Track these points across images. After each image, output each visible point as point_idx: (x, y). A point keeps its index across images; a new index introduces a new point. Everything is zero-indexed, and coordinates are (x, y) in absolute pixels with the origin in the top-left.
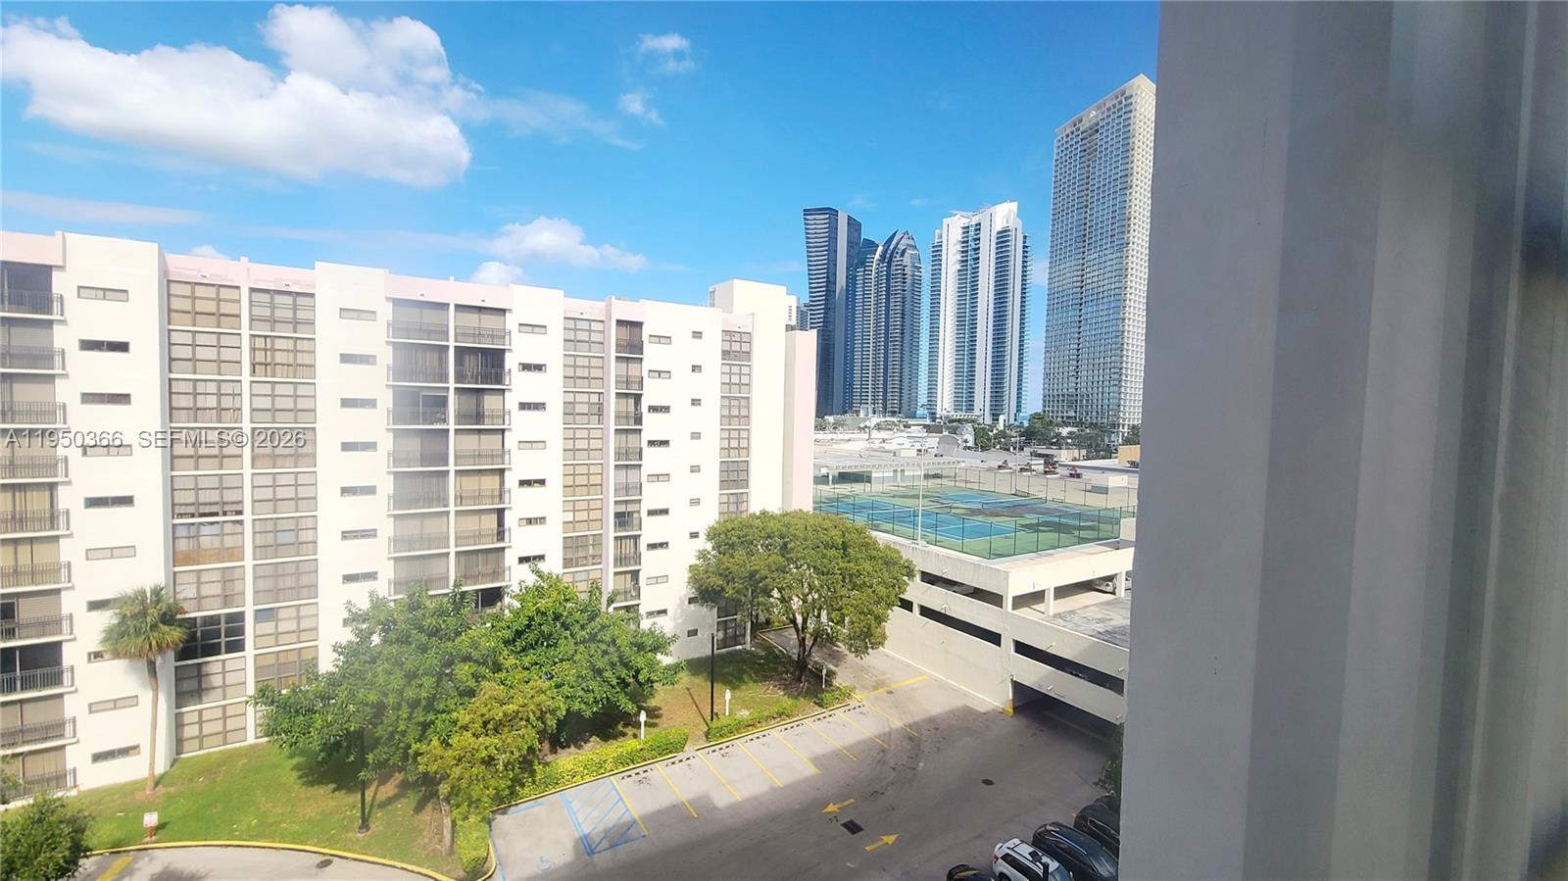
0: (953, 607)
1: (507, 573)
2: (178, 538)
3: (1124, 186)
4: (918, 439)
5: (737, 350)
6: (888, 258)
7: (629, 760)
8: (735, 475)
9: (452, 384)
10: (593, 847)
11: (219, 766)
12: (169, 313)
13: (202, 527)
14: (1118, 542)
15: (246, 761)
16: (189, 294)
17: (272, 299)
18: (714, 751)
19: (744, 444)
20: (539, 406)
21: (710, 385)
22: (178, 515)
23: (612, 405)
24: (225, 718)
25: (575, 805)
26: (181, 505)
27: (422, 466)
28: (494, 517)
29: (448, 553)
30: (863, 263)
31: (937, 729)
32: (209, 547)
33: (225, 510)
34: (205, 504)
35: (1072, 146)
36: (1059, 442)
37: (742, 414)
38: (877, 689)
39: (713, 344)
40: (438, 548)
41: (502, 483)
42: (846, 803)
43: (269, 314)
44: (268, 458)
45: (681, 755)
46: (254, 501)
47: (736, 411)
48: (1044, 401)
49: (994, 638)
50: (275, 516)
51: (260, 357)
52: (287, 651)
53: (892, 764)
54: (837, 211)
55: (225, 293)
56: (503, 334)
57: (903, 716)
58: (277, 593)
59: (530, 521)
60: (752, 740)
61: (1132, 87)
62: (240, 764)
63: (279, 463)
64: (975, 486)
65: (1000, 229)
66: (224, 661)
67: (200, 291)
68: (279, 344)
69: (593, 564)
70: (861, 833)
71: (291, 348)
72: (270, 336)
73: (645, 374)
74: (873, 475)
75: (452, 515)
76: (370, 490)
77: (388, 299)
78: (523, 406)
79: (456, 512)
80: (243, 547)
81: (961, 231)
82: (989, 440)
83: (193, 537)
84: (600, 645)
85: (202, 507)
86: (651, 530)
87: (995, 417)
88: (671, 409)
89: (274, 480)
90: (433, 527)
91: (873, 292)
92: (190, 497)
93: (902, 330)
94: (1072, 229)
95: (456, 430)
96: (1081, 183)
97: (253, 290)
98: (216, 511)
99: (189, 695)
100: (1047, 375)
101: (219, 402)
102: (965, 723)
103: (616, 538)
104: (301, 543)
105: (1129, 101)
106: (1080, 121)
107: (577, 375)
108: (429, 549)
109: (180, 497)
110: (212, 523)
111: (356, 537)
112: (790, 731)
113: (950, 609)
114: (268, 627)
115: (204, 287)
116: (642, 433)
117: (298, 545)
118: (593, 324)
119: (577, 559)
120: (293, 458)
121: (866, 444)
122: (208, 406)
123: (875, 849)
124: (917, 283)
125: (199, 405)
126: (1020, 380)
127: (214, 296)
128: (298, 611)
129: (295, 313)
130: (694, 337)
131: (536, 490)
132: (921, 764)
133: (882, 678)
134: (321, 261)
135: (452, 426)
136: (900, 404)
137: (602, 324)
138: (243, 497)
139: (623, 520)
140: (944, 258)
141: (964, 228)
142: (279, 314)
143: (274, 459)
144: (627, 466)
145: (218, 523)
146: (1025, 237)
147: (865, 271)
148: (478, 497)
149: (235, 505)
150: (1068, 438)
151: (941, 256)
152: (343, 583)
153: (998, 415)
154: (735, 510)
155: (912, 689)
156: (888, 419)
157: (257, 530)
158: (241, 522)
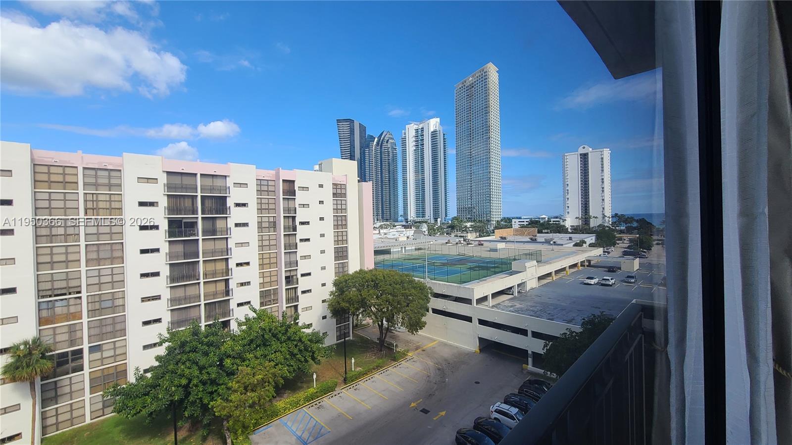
0: (448, 307)
1: (231, 312)
2: (42, 310)
3: (486, 112)
4: (402, 232)
5: (339, 192)
6: (380, 144)
7: (310, 398)
8: (341, 254)
9: (200, 216)
10: (305, 441)
11: (72, 438)
12: (36, 182)
13: (56, 302)
14: (511, 272)
15: (88, 433)
16: (47, 171)
17: (96, 173)
18: (350, 388)
19: (345, 238)
20: (245, 225)
21: (328, 210)
22: (41, 296)
23: (282, 222)
24: (72, 410)
25: (289, 424)
26: (43, 291)
27: (184, 259)
28: (223, 284)
29: (200, 305)
30: (368, 146)
31: (449, 363)
32: (61, 313)
33: (70, 291)
34: (58, 289)
35: (462, 93)
36: (466, 230)
37: (343, 224)
38: (417, 350)
39: (329, 190)
40: (194, 302)
41: (227, 265)
42: (419, 402)
43: (95, 182)
44: (95, 261)
45: (335, 393)
46: (88, 285)
47: (341, 222)
48: (458, 211)
49: (469, 319)
50: (100, 292)
51: (90, 205)
52: (109, 367)
53: (434, 382)
54: (353, 121)
55: (68, 171)
56: (226, 189)
57: (433, 360)
58: (102, 336)
59: (242, 284)
60: (367, 380)
61: (487, 68)
62: (85, 435)
63: (101, 263)
64: (440, 252)
65: (432, 131)
66: (70, 378)
67: (53, 170)
68: (101, 198)
69: (274, 304)
70: (429, 413)
71: (108, 199)
72: (95, 194)
73: (297, 206)
74: (392, 250)
75: (202, 285)
76: (157, 274)
77: (164, 171)
78: (237, 225)
79: (204, 282)
80: (81, 311)
81: (414, 131)
82: (434, 230)
83: (51, 308)
84: (293, 342)
85: (56, 291)
86: (303, 284)
87: (436, 220)
88: (310, 223)
89: (99, 273)
90: (191, 291)
91: (373, 161)
92: (48, 286)
93: (389, 179)
94: (465, 131)
95: (203, 239)
96: (467, 110)
97: (84, 168)
98: (65, 292)
99: (50, 400)
100: (458, 199)
101: (65, 231)
102: (460, 360)
103: (286, 289)
104: (115, 307)
105: (486, 74)
106: (465, 82)
107: (263, 208)
108: (190, 303)
109: (43, 286)
110: (62, 300)
111: (149, 300)
112: (383, 374)
113: (447, 308)
114: (97, 355)
115: (56, 168)
116: (297, 236)
117: (114, 308)
118: (269, 182)
119: (266, 302)
120: (110, 259)
121: (378, 236)
122: (59, 233)
123: (438, 419)
124: (395, 156)
125: (53, 234)
126: (446, 202)
127: (62, 172)
128: (115, 345)
129: (109, 180)
130: (319, 187)
131: (245, 268)
132: (447, 380)
133: (418, 344)
134: (125, 152)
135: (200, 237)
136: (390, 215)
137: (274, 182)
138: (81, 283)
139: (289, 280)
140: (407, 144)
141: (416, 130)
142: (100, 181)
143: (99, 261)
144: (290, 252)
145: (66, 299)
146: (444, 134)
147: (369, 150)
148: (214, 274)
149: (76, 288)
150: (470, 228)
151: (406, 143)
152: (143, 326)
153: (437, 218)
154: (342, 271)
155: (433, 348)
156: (385, 223)
157: (90, 301)
158: (80, 298)
